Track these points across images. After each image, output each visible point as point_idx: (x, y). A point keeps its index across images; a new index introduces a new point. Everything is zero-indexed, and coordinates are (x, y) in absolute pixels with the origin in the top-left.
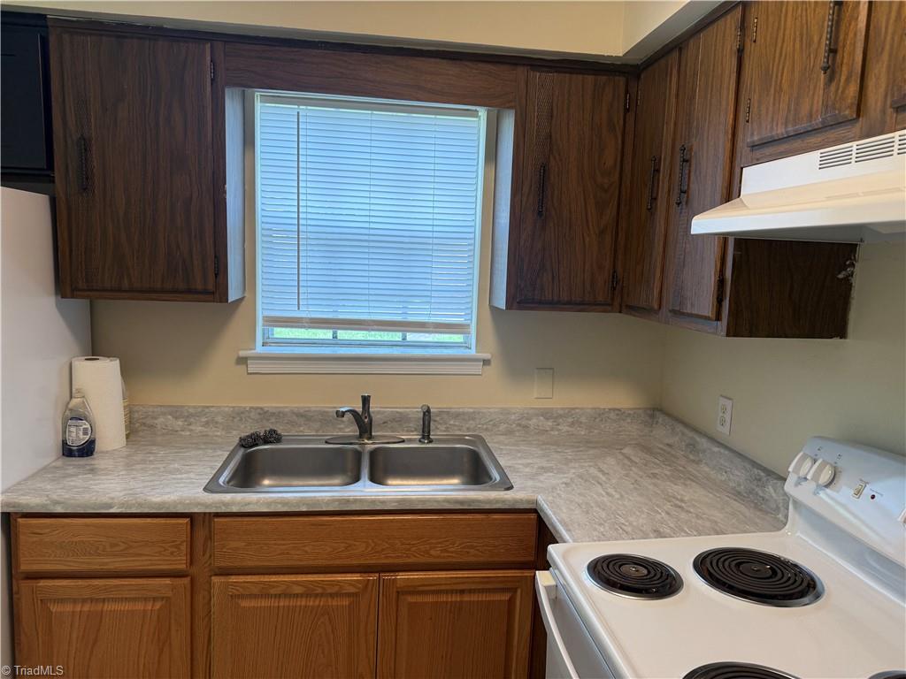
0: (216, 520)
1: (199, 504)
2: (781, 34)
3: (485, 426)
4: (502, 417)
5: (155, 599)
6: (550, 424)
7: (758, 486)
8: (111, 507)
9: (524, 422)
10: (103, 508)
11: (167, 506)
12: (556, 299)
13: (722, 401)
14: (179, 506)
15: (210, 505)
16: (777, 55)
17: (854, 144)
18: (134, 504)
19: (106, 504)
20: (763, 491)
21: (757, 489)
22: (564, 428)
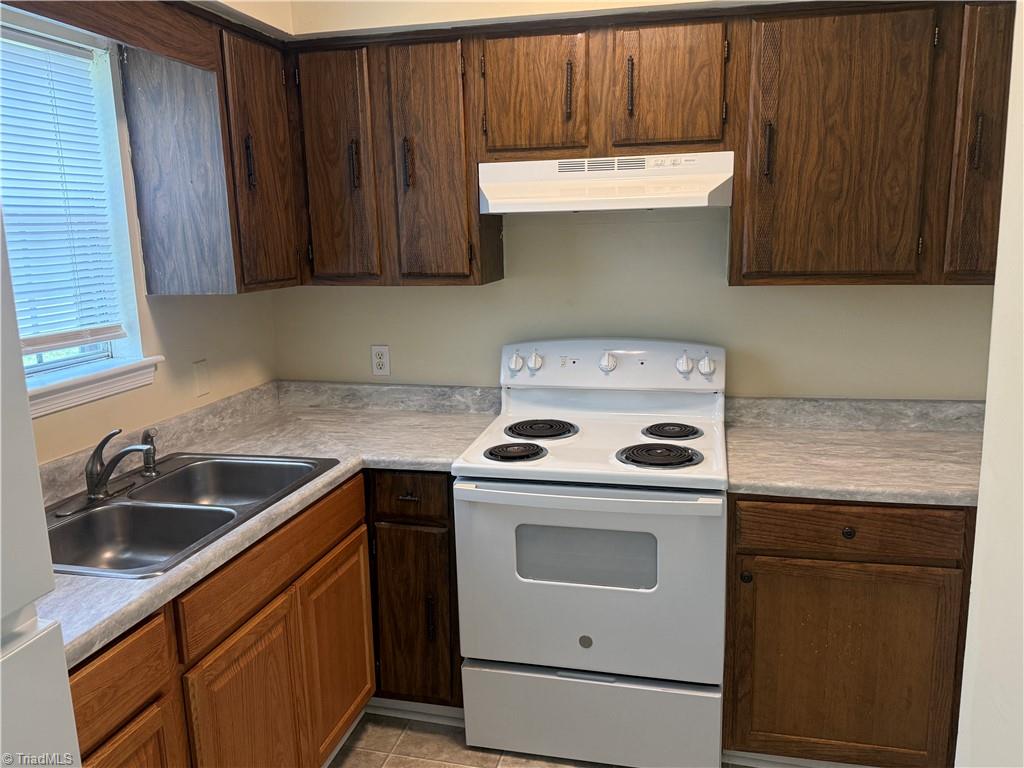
0: (184, 601)
1: (172, 587)
2: (515, 76)
3: (170, 443)
4: (182, 426)
5: (145, 745)
6: (217, 420)
7: (444, 399)
8: (93, 645)
9: (199, 426)
10: (83, 653)
11: (144, 609)
12: (275, 276)
13: (376, 349)
14: (157, 601)
15: (181, 583)
16: (513, 89)
17: (586, 160)
18: (115, 626)
19: (87, 644)
20: (450, 401)
21: (443, 402)
22: (227, 421)
